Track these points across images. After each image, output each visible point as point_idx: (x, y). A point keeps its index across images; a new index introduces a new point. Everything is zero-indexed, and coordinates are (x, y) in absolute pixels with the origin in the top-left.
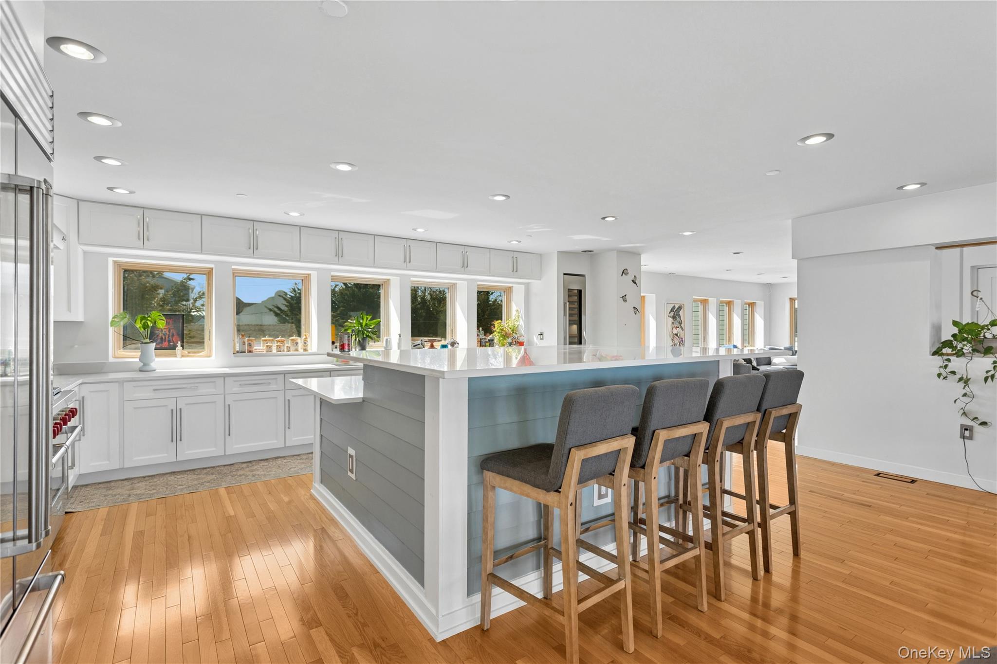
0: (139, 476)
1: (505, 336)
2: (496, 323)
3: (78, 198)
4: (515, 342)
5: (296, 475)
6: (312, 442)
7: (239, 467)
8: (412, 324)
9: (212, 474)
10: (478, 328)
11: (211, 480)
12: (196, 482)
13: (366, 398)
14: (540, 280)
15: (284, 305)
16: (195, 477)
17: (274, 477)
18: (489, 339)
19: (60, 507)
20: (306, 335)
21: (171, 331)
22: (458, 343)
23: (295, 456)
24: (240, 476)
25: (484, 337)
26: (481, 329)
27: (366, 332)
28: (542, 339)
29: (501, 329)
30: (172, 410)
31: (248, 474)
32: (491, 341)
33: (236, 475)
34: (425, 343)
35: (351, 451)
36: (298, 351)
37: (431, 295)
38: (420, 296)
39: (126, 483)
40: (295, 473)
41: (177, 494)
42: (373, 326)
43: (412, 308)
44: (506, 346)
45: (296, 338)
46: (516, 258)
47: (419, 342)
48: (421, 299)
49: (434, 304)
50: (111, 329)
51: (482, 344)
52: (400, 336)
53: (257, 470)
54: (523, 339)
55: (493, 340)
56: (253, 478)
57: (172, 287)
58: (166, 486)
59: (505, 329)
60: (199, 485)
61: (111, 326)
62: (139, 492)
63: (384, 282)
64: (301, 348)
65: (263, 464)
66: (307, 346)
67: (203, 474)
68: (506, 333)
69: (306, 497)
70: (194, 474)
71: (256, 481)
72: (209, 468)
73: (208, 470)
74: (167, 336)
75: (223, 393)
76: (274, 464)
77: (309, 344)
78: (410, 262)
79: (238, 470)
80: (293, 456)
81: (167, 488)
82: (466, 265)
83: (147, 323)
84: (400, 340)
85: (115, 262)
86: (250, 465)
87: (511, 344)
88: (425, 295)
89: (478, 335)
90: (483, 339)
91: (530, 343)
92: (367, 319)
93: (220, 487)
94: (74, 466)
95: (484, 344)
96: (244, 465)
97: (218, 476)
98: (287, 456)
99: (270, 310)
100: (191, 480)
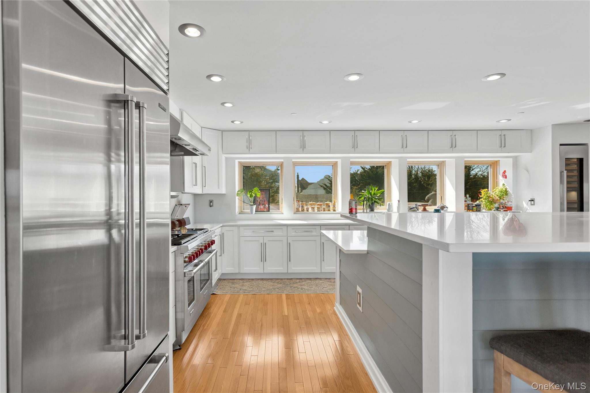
0: (247, 278)
1: (492, 202)
2: (483, 191)
3: (222, 130)
4: (503, 207)
5: (326, 293)
6: (335, 271)
7: (295, 281)
8: (408, 193)
9: (281, 283)
10: (465, 196)
11: (279, 287)
12: (271, 287)
13: (369, 250)
14: (531, 152)
15: (329, 183)
16: (272, 284)
17: (313, 292)
18: (476, 204)
19: (206, 293)
20: (334, 201)
21: (264, 198)
22: (447, 207)
23: (327, 279)
24: (295, 287)
25: (471, 203)
26: (468, 196)
27: (374, 199)
28: (534, 204)
29: (488, 196)
30: (261, 243)
31: (299, 287)
32: (478, 206)
33: (292, 287)
34: (419, 207)
35: (359, 289)
36: (330, 211)
37: (422, 173)
38: (414, 174)
39: (241, 281)
40: (326, 292)
41: (261, 293)
42: (379, 195)
43: (408, 183)
44: (493, 210)
45: (329, 202)
46: (504, 135)
47: (414, 206)
48: (415, 176)
49: (425, 179)
50: (237, 198)
51: (469, 208)
52: (399, 202)
53: (304, 285)
54: (511, 205)
55: (480, 205)
56: (301, 291)
57: (270, 174)
58: (257, 287)
59: (491, 196)
60: (273, 290)
61: (237, 196)
62: (245, 288)
63: (387, 163)
64: (332, 209)
65: (308, 282)
66: (335, 208)
67: (276, 283)
68: (493, 200)
69: (331, 311)
70: (272, 282)
71: (302, 293)
72: (280, 279)
73: (279, 280)
74: (262, 201)
75: (286, 235)
76: (315, 283)
77: (336, 206)
78: (406, 147)
79: (294, 283)
80: (326, 279)
81: (257, 288)
82: (454, 146)
83: (252, 194)
84: (399, 205)
85: (239, 162)
86: (301, 281)
87: (498, 209)
88: (417, 174)
89: (465, 201)
90: (470, 204)
91: (518, 207)
92: (375, 189)
93: (283, 293)
94: (217, 270)
95: (471, 208)
96: (298, 281)
97: (283, 285)
98: (322, 278)
99: (321, 186)
100: (270, 285)
